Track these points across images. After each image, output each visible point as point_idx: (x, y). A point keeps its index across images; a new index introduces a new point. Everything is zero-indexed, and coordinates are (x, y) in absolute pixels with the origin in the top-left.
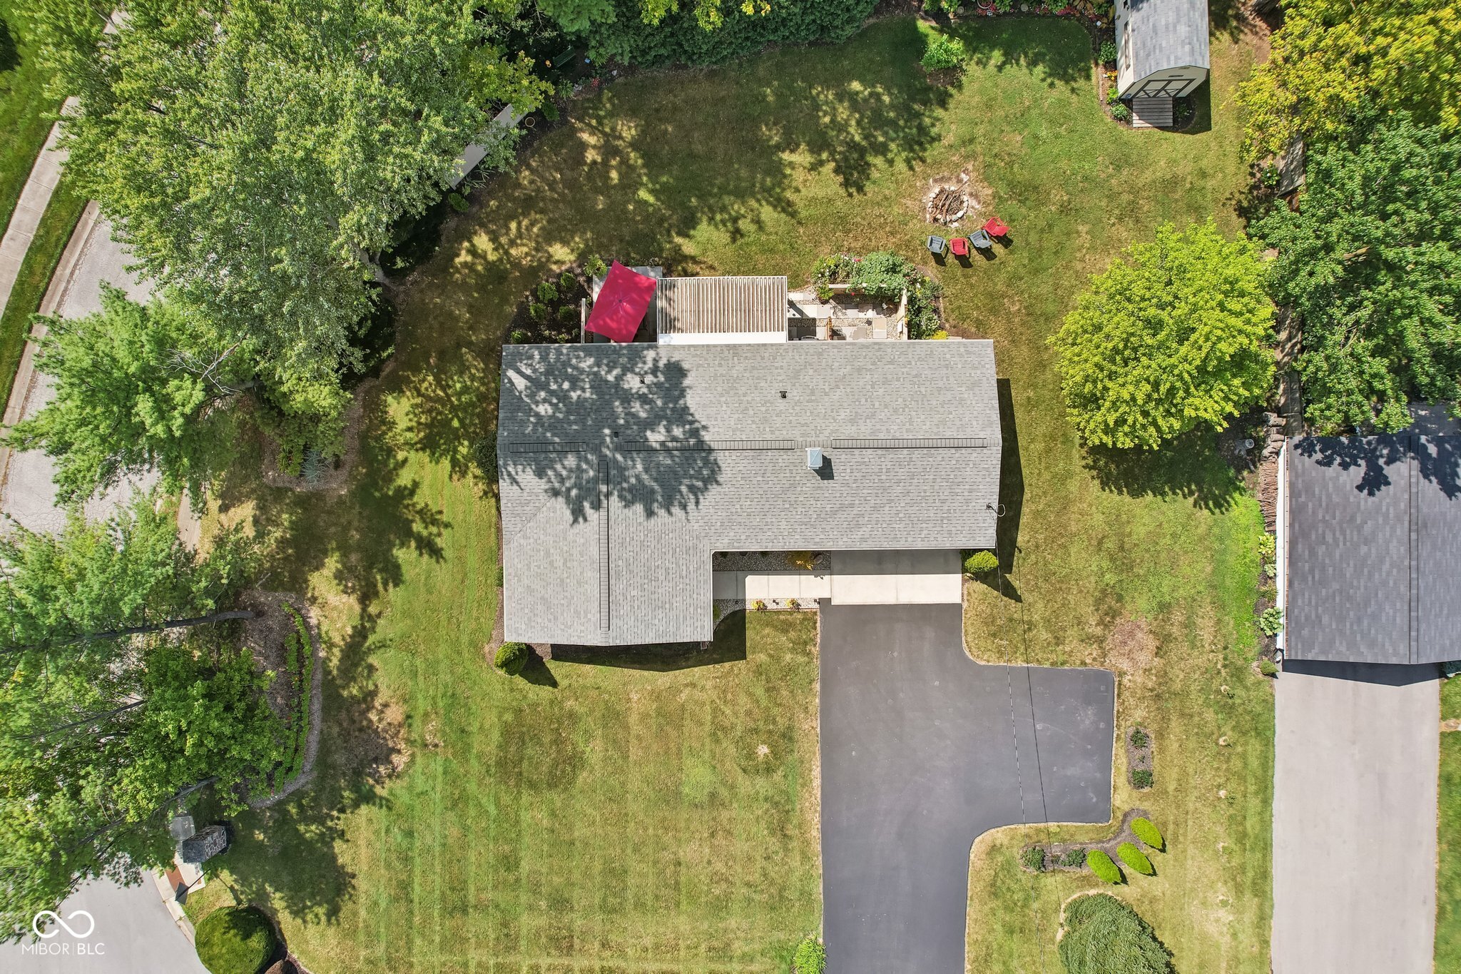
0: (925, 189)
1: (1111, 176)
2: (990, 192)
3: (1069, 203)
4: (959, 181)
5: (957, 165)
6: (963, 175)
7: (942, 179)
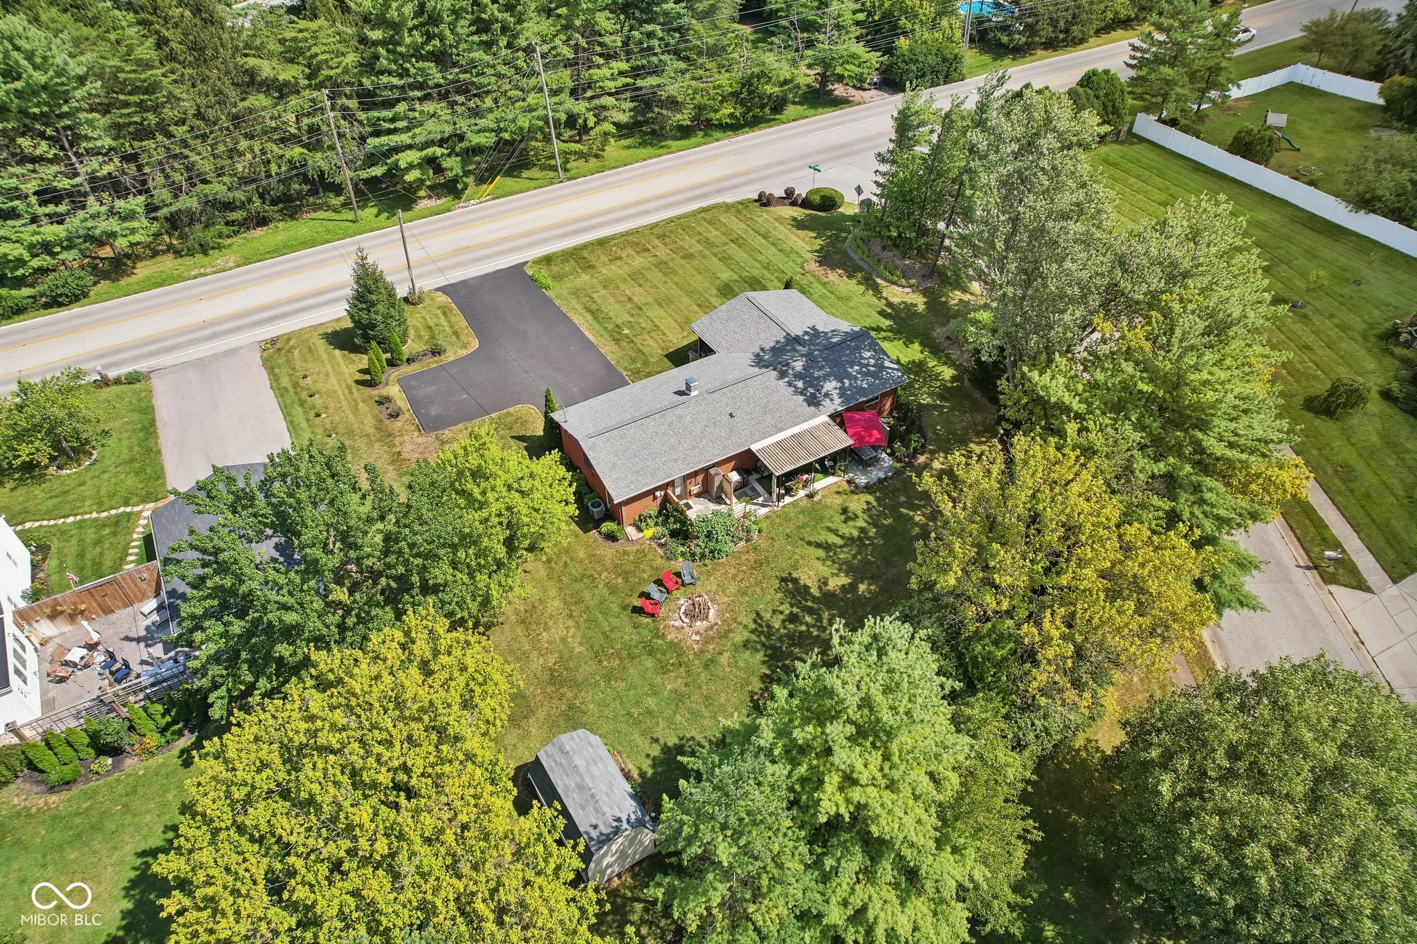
0: (720, 613)
1: (576, 697)
2: (669, 637)
3: (600, 661)
4: (697, 633)
5: (706, 642)
6: (697, 638)
7: (711, 628)
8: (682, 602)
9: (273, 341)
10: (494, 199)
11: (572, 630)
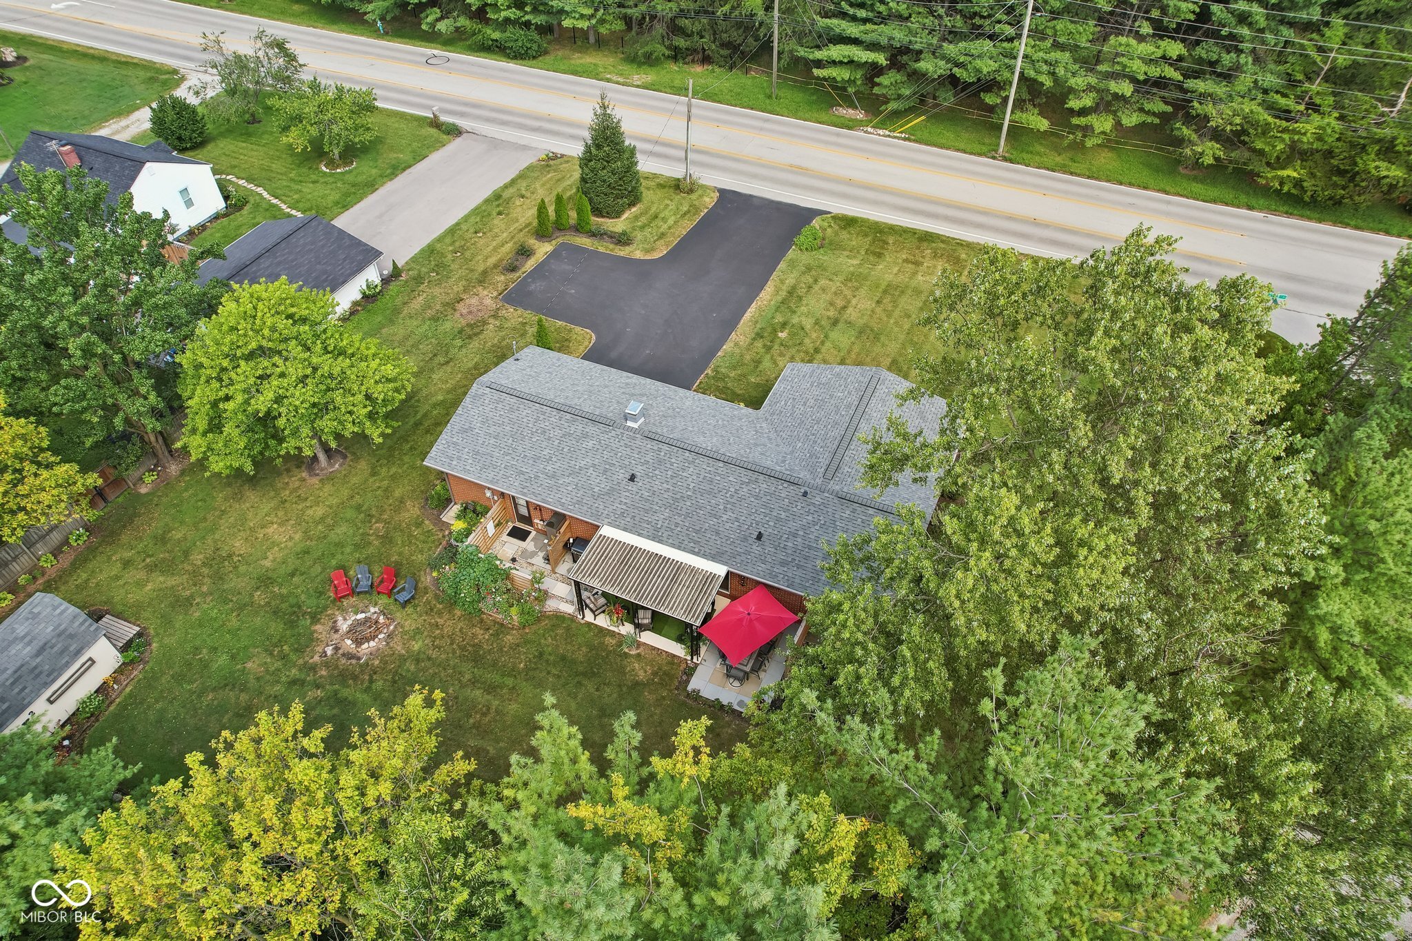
0: (373, 652)
2: (318, 627)
3: (258, 588)
4: (337, 649)
5: (327, 664)
6: (329, 653)
8: (372, 610)
9: (555, 157)
10: (905, 139)
11: (290, 544)
